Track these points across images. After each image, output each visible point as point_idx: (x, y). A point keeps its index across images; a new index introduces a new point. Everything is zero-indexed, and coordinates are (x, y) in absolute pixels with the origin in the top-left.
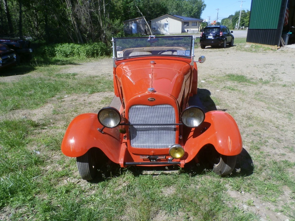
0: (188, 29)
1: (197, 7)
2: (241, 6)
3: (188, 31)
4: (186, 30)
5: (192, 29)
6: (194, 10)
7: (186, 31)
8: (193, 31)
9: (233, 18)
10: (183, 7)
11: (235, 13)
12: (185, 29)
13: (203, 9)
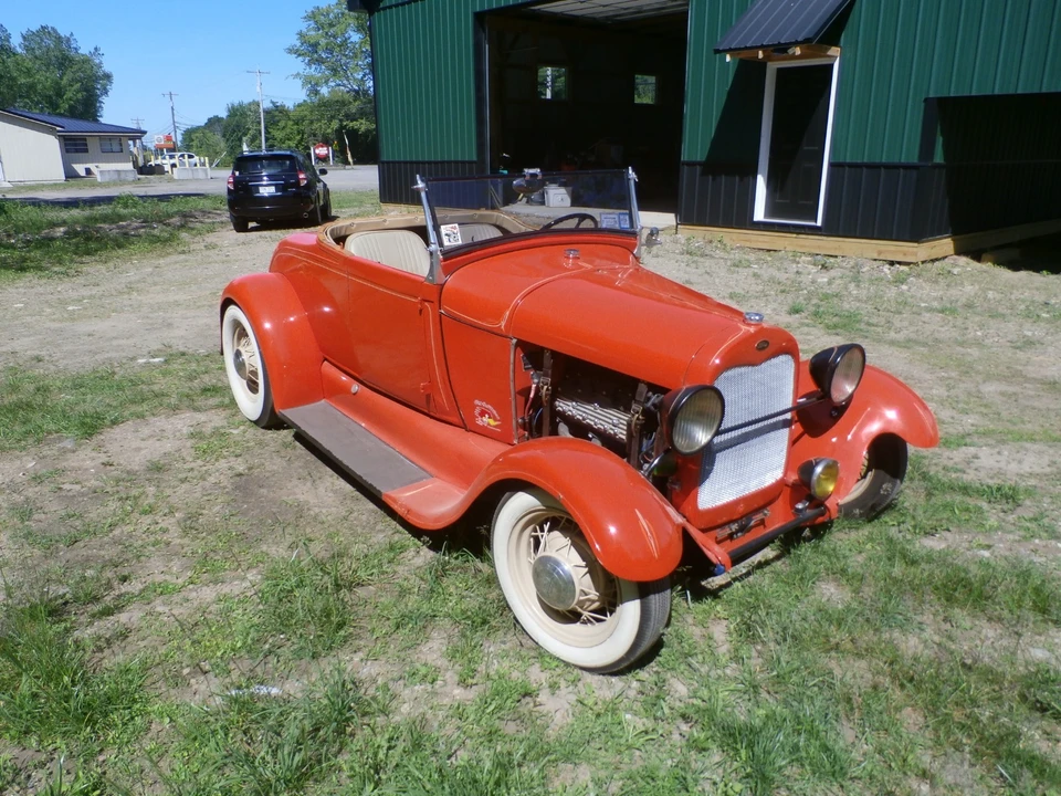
0: (88, 166)
1: (79, 84)
2: (258, 88)
3: (88, 171)
4: (80, 169)
5: (105, 166)
6: (69, 95)
7: (83, 173)
8: (118, 171)
9: (226, 128)
10: (13, 79)
11: (229, 111)
12: (75, 166)
13: (106, 92)
